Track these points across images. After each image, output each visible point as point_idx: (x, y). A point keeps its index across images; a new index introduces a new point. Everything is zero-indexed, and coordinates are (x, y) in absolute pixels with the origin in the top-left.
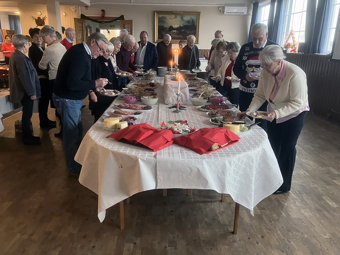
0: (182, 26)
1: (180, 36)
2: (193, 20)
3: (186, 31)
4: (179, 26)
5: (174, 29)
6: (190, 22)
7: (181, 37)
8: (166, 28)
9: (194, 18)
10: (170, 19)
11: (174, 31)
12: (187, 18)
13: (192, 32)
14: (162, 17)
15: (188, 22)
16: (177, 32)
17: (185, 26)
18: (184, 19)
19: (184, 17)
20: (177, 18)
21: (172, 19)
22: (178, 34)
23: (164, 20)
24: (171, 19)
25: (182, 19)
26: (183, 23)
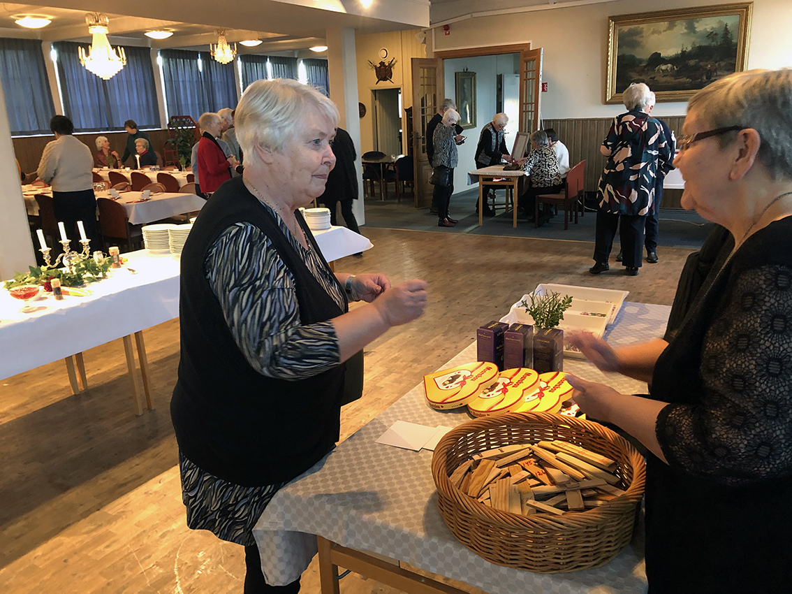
0: (689, 49)
1: (684, 80)
2: (726, 29)
3: (701, 64)
4: (680, 52)
5: (664, 61)
6: (716, 34)
7: (685, 83)
8: (641, 61)
9: (730, 21)
10: (654, 32)
11: (664, 67)
12: (707, 25)
13: (723, 64)
14: (630, 30)
15: (711, 35)
16: (672, 69)
17: (700, 47)
18: (698, 30)
19: (698, 22)
20: (675, 28)
21: (659, 33)
22: (677, 74)
23: (637, 38)
24: (656, 35)
25: (691, 28)
26: (693, 39)
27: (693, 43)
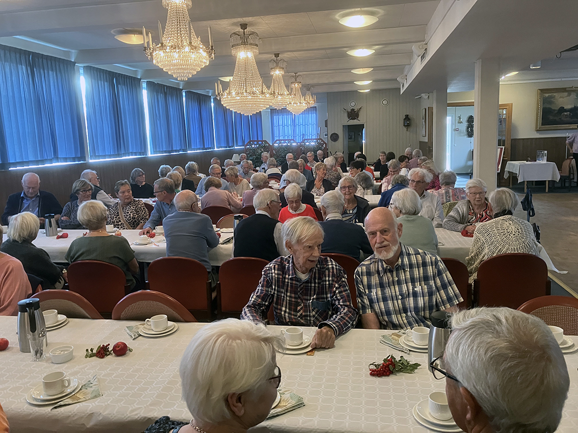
4: (573, 106)
5: (566, 111)
8: (554, 110)
11: (566, 113)
14: (549, 96)
16: (569, 114)
20: (571, 96)
21: (563, 98)
22: (572, 117)
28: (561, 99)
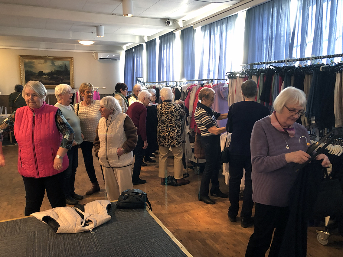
0: (53, 71)
1: (53, 82)
2: (65, 65)
3: (59, 76)
4: (50, 72)
5: (45, 74)
6: (62, 67)
8: (35, 73)
9: (66, 63)
10: (39, 63)
11: (45, 76)
12: (59, 63)
13: (66, 77)
14: (29, 61)
15: (60, 67)
16: (48, 77)
17: (57, 71)
18: (56, 64)
19: (55, 62)
20: (47, 63)
21: (41, 64)
22: (50, 80)
25: (53, 64)
26: (54, 68)
27: (55, 69)
28: (40, 65)
